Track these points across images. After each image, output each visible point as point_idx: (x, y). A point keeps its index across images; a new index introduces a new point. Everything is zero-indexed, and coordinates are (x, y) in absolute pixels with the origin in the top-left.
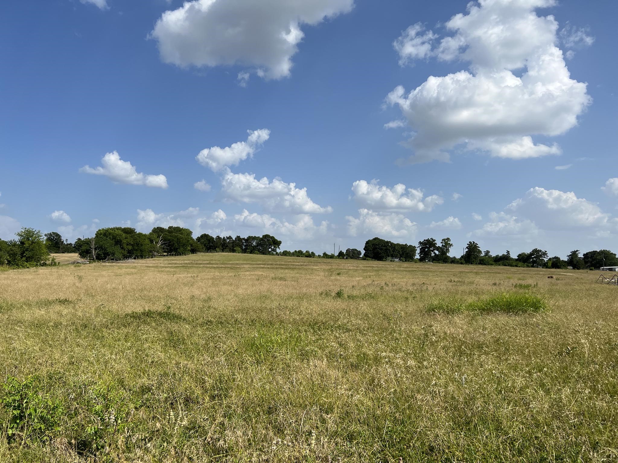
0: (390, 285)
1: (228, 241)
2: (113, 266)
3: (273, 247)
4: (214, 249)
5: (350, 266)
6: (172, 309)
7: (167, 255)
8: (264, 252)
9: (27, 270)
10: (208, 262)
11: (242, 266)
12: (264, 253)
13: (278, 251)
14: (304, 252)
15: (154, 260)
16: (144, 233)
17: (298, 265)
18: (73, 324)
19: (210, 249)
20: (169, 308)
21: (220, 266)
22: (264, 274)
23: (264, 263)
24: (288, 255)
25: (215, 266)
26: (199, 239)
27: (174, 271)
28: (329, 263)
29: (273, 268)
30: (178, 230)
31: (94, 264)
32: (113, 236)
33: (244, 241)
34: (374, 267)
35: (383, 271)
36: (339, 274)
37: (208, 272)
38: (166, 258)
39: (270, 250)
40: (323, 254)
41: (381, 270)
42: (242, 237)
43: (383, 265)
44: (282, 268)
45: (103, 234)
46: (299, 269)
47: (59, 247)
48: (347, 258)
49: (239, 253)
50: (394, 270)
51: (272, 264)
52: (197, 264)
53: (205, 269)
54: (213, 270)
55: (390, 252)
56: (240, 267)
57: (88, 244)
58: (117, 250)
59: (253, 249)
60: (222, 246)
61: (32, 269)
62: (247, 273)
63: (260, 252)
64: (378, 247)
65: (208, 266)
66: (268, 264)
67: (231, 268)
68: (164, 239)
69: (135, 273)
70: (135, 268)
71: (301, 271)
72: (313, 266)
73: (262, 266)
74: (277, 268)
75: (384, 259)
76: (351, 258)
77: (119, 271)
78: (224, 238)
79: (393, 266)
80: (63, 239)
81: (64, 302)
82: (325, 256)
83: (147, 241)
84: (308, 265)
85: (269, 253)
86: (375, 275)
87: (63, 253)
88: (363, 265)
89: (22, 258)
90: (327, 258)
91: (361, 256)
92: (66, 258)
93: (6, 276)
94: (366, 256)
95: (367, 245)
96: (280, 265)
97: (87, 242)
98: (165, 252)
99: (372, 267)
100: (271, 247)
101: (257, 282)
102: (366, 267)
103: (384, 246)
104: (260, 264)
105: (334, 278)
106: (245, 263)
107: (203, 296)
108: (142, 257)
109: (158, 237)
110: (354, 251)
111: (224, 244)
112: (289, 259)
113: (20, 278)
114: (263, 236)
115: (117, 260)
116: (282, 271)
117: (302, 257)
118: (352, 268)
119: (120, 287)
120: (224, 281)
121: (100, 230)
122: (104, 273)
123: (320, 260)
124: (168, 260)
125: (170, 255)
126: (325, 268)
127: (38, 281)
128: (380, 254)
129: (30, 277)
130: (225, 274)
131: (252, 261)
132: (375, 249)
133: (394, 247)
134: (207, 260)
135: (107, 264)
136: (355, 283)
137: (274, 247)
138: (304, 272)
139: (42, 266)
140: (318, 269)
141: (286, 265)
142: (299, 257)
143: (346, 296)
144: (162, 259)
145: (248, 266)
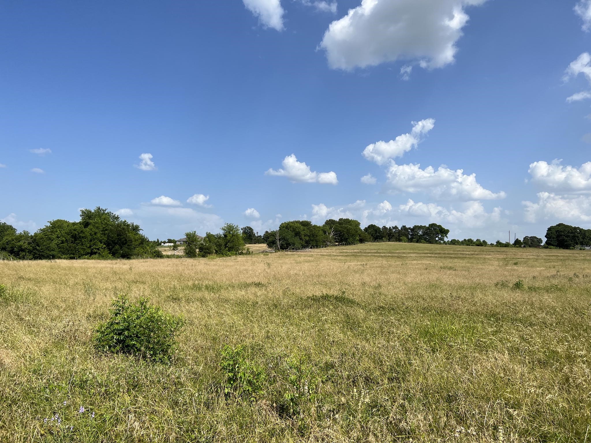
0: (581, 276)
1: (394, 231)
2: (294, 255)
3: (440, 236)
4: (381, 239)
5: (528, 255)
6: (346, 294)
7: (338, 245)
8: (430, 241)
9: (229, 258)
10: (376, 251)
11: (409, 255)
12: (430, 243)
13: (446, 239)
14: (475, 240)
15: (327, 249)
16: (318, 225)
17: (469, 254)
18: (267, 304)
19: (377, 238)
20: (344, 292)
21: (388, 255)
22: (431, 263)
23: (431, 252)
24: (457, 244)
25: (383, 255)
26: (366, 229)
27: (345, 260)
28: (504, 252)
29: (441, 257)
30: (347, 221)
31: (279, 253)
32: (293, 229)
33: (410, 231)
34: (558, 256)
35: (571, 261)
36: (516, 264)
37: (376, 260)
38: (338, 247)
39: (437, 239)
40: (497, 242)
41: (568, 259)
42: (407, 227)
43: (571, 254)
44: (451, 258)
45: (285, 227)
46: (470, 258)
47: (252, 239)
48: (524, 247)
49: (405, 242)
50: (585, 260)
51: (439, 253)
52: (365, 253)
53: (373, 257)
54: (381, 259)
55: (579, 240)
56: (407, 256)
57: (273, 236)
58: (297, 240)
59: (420, 238)
60: (389, 236)
61: (233, 257)
62: (415, 262)
63: (427, 241)
64: (563, 233)
65: (376, 255)
66: (436, 254)
67: (398, 257)
68: (336, 231)
69: (312, 261)
70: (312, 256)
71: (471, 261)
72: (485, 255)
73: (429, 255)
74: (445, 257)
75: (572, 247)
76: (530, 246)
77: (299, 259)
78: (390, 228)
79: (583, 255)
80: (255, 232)
81: (258, 285)
82: (499, 244)
83: (321, 232)
84: (479, 254)
85: (436, 242)
86: (560, 265)
87: (255, 243)
88: (545, 254)
89: (225, 248)
90: (501, 247)
91: (542, 244)
92: (258, 248)
93: (215, 263)
94: (548, 244)
95: (550, 232)
96: (448, 254)
97: (273, 234)
98: (336, 242)
99: (556, 256)
100: (438, 236)
101: (425, 271)
102: (549, 256)
103: (572, 233)
104: (427, 253)
105: (510, 268)
106: (412, 252)
107: (374, 283)
108: (317, 246)
109: (331, 228)
110: (533, 239)
111: (391, 233)
112: (457, 248)
113: (225, 264)
114: (429, 225)
115: (297, 249)
116: (451, 260)
117: (472, 245)
118: (531, 257)
119: (301, 273)
120: (392, 269)
121: (282, 224)
122: (287, 261)
123: (493, 249)
124: (339, 249)
125: (341, 244)
126: (499, 257)
127: (238, 267)
128: (566, 241)
129: (232, 264)
130: (392, 262)
131: (419, 250)
132: (558, 236)
133: (584, 234)
134: (375, 250)
135: (289, 253)
136: (536, 274)
137: (442, 236)
138: (475, 262)
139: (240, 254)
140: (491, 258)
141: (455, 254)
142: (469, 245)
143: (526, 287)
144: (334, 248)
145: (415, 255)
